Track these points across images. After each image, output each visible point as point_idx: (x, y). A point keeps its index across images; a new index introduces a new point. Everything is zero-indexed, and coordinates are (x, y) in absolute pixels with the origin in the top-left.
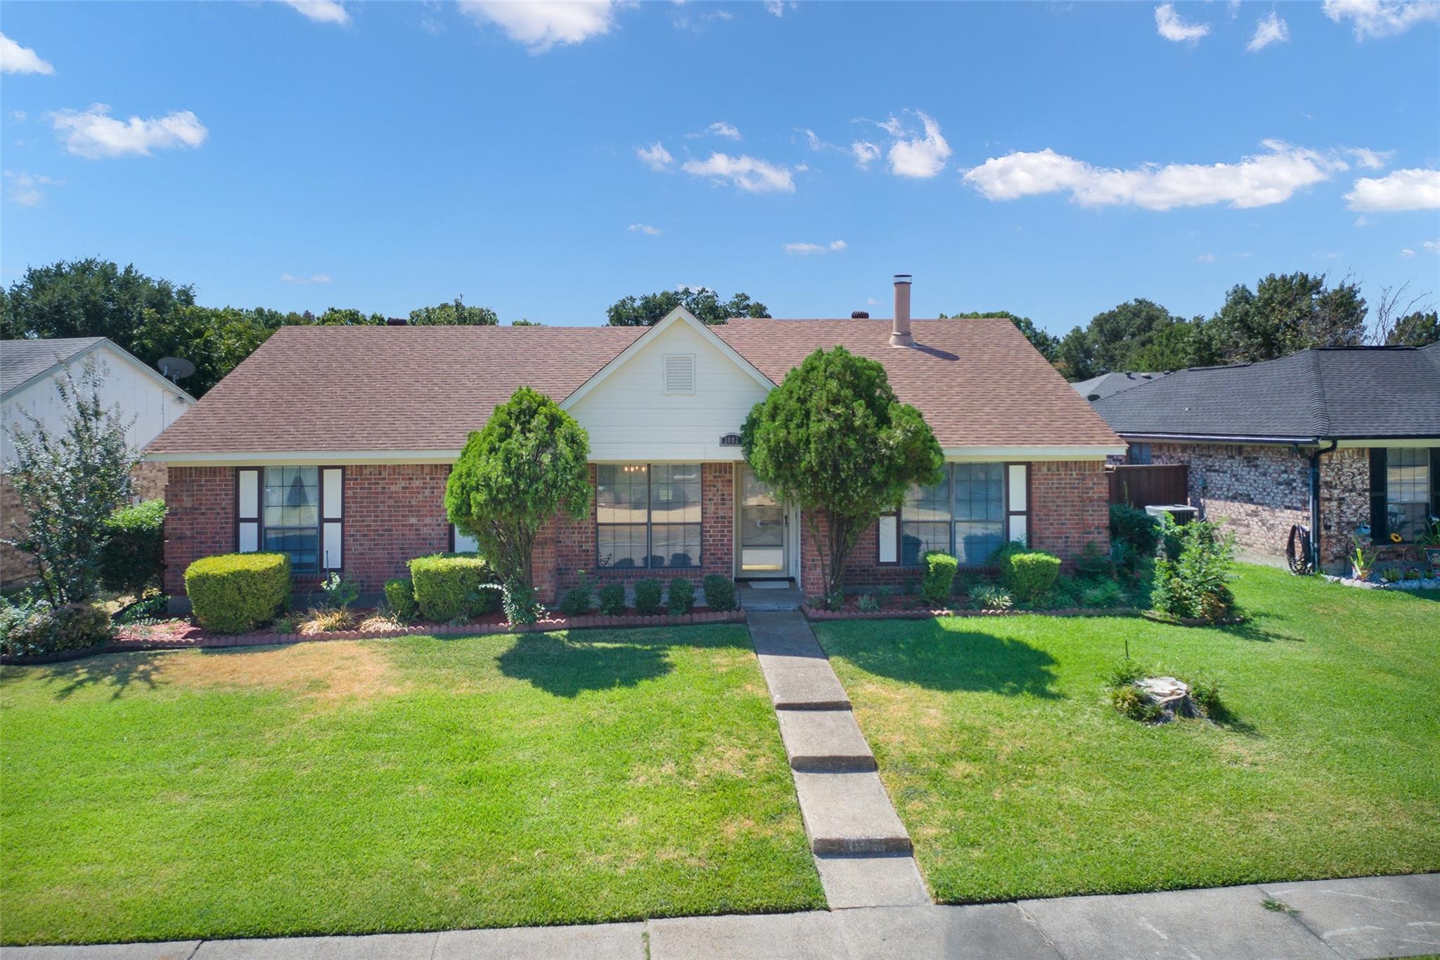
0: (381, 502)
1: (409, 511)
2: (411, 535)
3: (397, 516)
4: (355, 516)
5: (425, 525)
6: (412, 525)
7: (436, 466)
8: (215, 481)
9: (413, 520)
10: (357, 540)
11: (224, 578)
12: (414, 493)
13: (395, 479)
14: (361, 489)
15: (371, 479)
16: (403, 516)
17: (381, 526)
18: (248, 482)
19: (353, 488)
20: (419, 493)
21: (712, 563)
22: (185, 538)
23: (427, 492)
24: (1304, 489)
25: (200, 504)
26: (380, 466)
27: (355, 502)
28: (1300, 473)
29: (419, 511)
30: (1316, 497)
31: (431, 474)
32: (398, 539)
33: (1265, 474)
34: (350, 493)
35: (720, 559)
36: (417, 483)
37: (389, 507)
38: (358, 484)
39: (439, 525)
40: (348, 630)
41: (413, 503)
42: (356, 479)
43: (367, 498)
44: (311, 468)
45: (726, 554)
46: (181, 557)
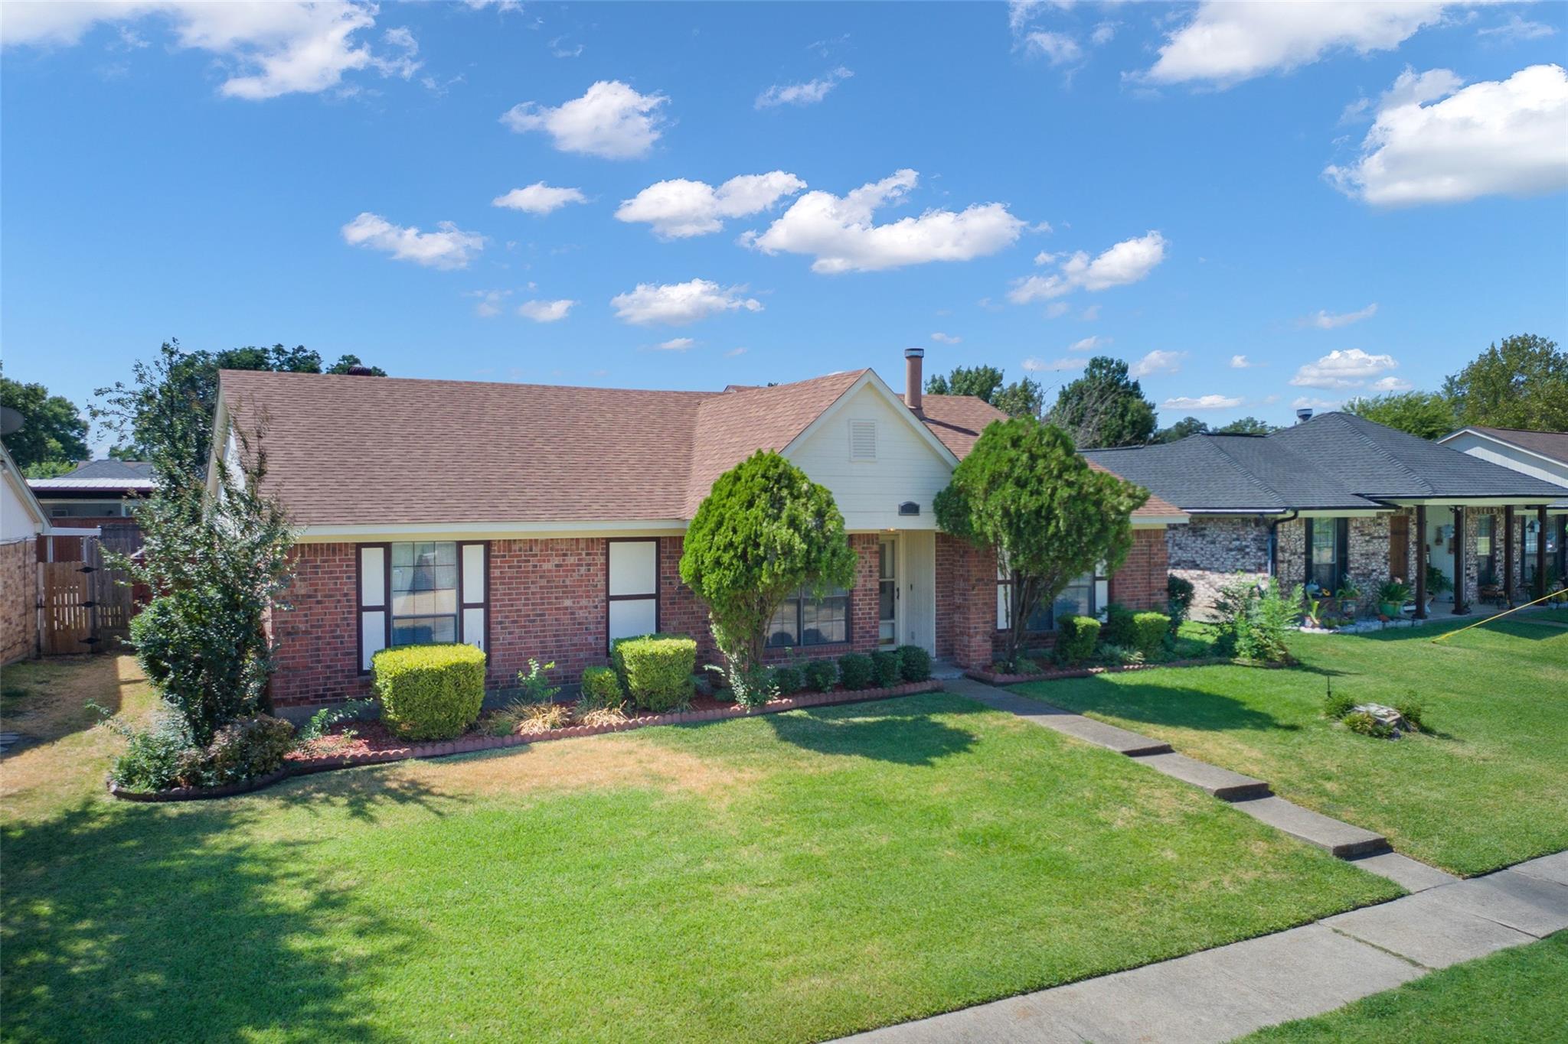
0: (533, 583)
1: (564, 592)
2: (566, 619)
3: (549, 598)
4: (502, 600)
5: (581, 608)
6: (566, 608)
7: (592, 540)
8: (335, 561)
9: (568, 603)
10: (506, 628)
11: (441, 673)
12: (568, 571)
13: (547, 555)
14: (509, 567)
15: (521, 556)
16: (556, 598)
17: (533, 610)
18: (372, 562)
19: (501, 567)
20: (574, 571)
21: (861, 637)
22: (297, 633)
23: (583, 570)
24: (1260, 554)
25: (316, 591)
26: (531, 540)
27: (504, 584)
28: (1254, 540)
29: (574, 592)
30: (1274, 560)
31: (587, 549)
32: (551, 625)
33: (1213, 542)
34: (496, 573)
35: (868, 632)
36: (571, 560)
37: (541, 588)
38: (506, 562)
39: (596, 607)
40: (570, 727)
41: (568, 583)
42: (504, 556)
43: (517, 578)
44: (446, 544)
45: (873, 627)
46: (293, 658)
